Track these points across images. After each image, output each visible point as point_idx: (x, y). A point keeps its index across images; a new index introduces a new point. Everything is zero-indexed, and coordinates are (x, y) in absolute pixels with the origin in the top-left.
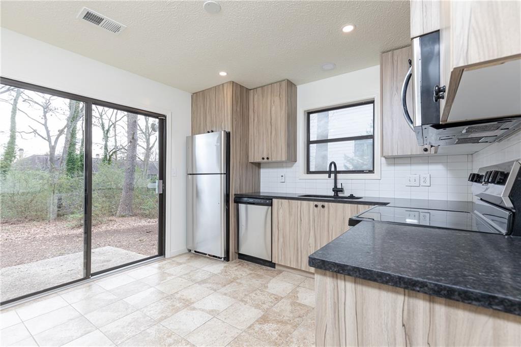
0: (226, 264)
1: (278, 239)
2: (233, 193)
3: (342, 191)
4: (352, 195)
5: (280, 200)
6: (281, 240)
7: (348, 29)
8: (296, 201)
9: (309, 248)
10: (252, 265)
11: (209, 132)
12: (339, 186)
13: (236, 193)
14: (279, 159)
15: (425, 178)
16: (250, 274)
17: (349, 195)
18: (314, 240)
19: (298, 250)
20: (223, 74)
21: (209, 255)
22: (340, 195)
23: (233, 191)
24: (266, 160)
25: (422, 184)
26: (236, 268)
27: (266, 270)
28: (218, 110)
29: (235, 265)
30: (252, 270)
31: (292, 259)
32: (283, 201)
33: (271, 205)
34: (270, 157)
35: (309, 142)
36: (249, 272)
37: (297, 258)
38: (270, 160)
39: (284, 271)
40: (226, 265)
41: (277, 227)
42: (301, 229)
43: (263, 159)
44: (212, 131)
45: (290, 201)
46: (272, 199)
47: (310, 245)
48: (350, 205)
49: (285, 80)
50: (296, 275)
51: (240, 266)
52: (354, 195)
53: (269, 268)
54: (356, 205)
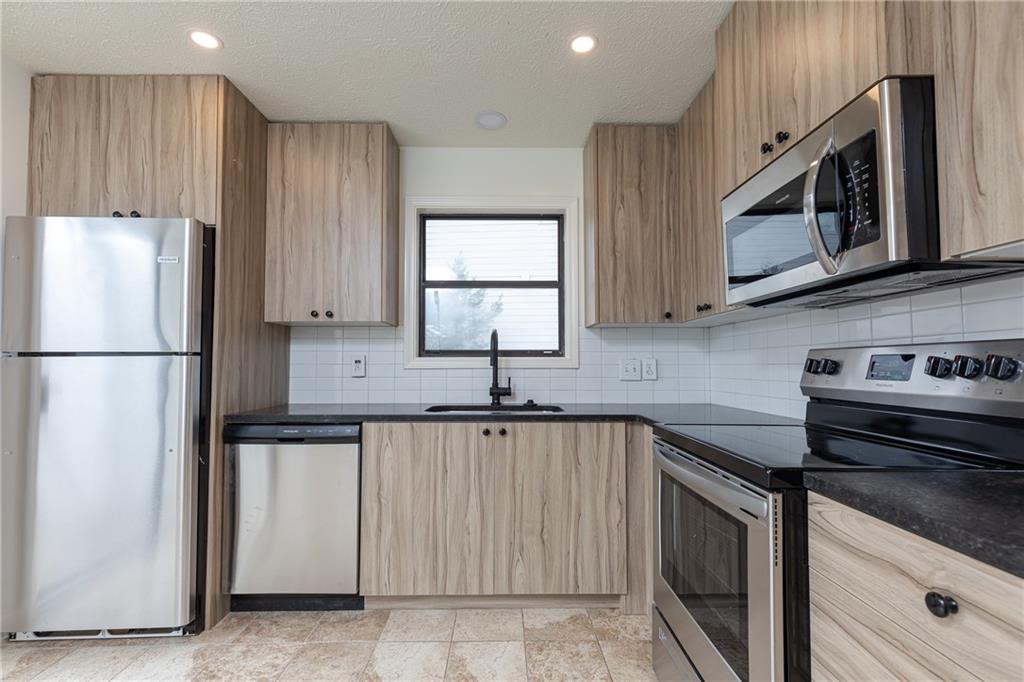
0: (197, 644)
1: (380, 529)
2: (222, 414)
3: (509, 394)
4: (532, 401)
5: (386, 425)
6: (388, 528)
7: (583, 45)
8: (433, 424)
9: (466, 536)
10: (293, 620)
11: (117, 214)
12: (503, 384)
13: (229, 413)
14: (362, 318)
15: (649, 366)
16: (302, 652)
17: (526, 402)
18: (478, 514)
19: (435, 548)
20: (205, 40)
21: (111, 632)
22: (505, 401)
23: (222, 408)
24: (322, 318)
25: (645, 376)
26: (241, 648)
27: (340, 622)
28: (165, 153)
29: (232, 637)
30: (301, 638)
31: (419, 575)
32: (396, 426)
33: (358, 439)
34: (335, 312)
35: (423, 284)
36: (292, 647)
37: (435, 568)
38: (336, 318)
39: (389, 610)
40: (196, 647)
41: (375, 498)
42: (444, 493)
43: (315, 314)
44: (135, 214)
45: (414, 424)
46: (360, 424)
47: (467, 528)
48: (560, 424)
49: (381, 123)
50: (427, 611)
51: (251, 637)
52: (535, 402)
53: (345, 613)
54: (572, 425)
